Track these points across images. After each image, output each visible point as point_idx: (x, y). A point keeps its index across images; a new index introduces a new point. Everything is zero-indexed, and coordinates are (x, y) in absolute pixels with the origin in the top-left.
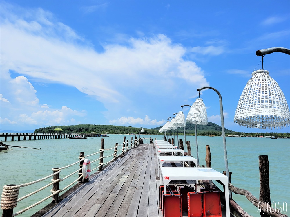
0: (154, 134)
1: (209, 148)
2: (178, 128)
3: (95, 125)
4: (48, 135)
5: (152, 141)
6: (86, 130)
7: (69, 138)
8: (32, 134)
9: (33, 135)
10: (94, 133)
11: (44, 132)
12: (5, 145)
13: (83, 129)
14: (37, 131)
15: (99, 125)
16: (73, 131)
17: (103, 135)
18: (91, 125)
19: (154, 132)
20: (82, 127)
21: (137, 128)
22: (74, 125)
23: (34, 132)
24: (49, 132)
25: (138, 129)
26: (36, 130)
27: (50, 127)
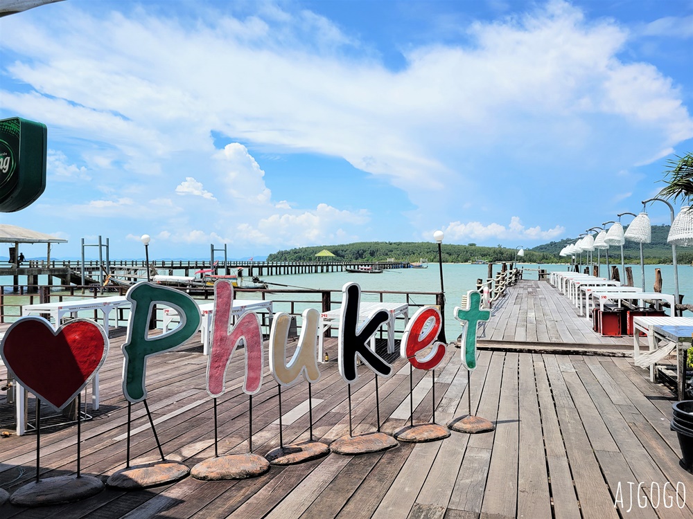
0: (535, 262)
1: (659, 272)
2: (610, 246)
3: (391, 244)
4: (299, 266)
5: (542, 274)
6: (372, 254)
7: (347, 270)
8: (264, 263)
9: (266, 266)
10: (392, 260)
11: (286, 260)
12: (262, 282)
13: (364, 251)
14: (272, 258)
15: (400, 244)
16: (343, 256)
17: (414, 264)
18: (382, 243)
19: (535, 257)
20: (362, 248)
21: (490, 249)
22: (345, 244)
23: (268, 260)
24: (295, 260)
25: (492, 251)
26: (271, 255)
27: (298, 248)
